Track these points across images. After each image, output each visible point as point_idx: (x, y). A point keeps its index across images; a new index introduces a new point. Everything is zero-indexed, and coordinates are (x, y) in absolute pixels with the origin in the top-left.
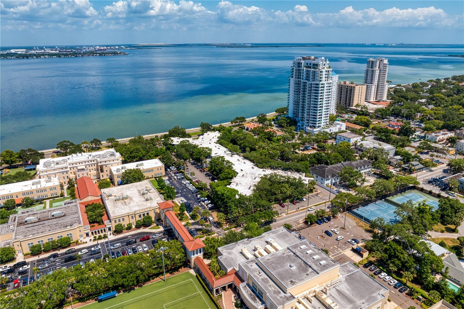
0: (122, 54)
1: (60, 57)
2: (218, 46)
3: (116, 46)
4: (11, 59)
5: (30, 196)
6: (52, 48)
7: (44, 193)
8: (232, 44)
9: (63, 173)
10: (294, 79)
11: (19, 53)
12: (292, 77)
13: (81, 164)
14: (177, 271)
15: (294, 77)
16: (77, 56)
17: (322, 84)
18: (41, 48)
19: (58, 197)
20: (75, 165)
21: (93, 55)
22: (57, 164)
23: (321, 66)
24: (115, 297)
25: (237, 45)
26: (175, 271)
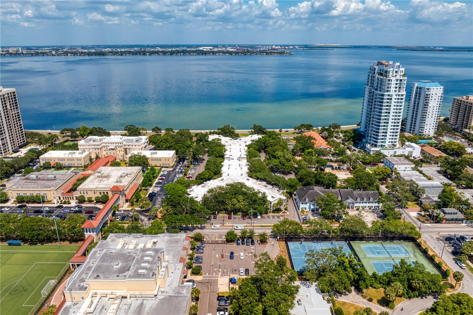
0: (287, 54)
1: (231, 54)
2: (399, 49)
3: (291, 45)
4: (193, 55)
5: (61, 162)
6: (233, 46)
7: (72, 162)
8: (418, 47)
9: (95, 149)
10: (369, 87)
11: (205, 50)
12: (368, 85)
13: (112, 145)
14: (76, 242)
15: (369, 85)
16: (246, 54)
17: (389, 95)
18: (224, 46)
19: (82, 167)
20: (107, 145)
21: (261, 54)
22: (94, 141)
23: (391, 73)
24: (20, 245)
25: (425, 48)
26: (74, 242)
